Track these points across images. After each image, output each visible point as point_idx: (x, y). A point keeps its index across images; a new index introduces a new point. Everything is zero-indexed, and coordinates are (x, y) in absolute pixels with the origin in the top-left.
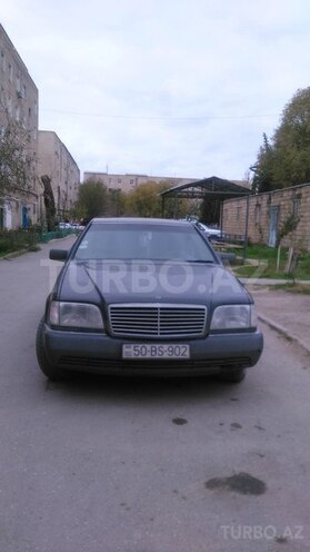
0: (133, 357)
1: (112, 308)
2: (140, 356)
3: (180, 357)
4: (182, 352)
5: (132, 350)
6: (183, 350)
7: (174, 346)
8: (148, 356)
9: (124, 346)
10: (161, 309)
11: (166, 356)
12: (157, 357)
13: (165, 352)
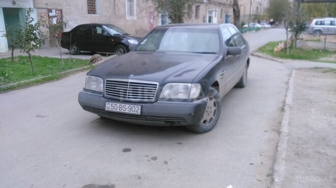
0: (111, 110)
1: (107, 81)
2: (114, 110)
3: (135, 113)
4: (136, 110)
5: (110, 106)
6: (137, 109)
7: (132, 106)
8: (118, 110)
9: (107, 103)
10: (130, 83)
11: (127, 111)
12: (122, 111)
13: (127, 109)
